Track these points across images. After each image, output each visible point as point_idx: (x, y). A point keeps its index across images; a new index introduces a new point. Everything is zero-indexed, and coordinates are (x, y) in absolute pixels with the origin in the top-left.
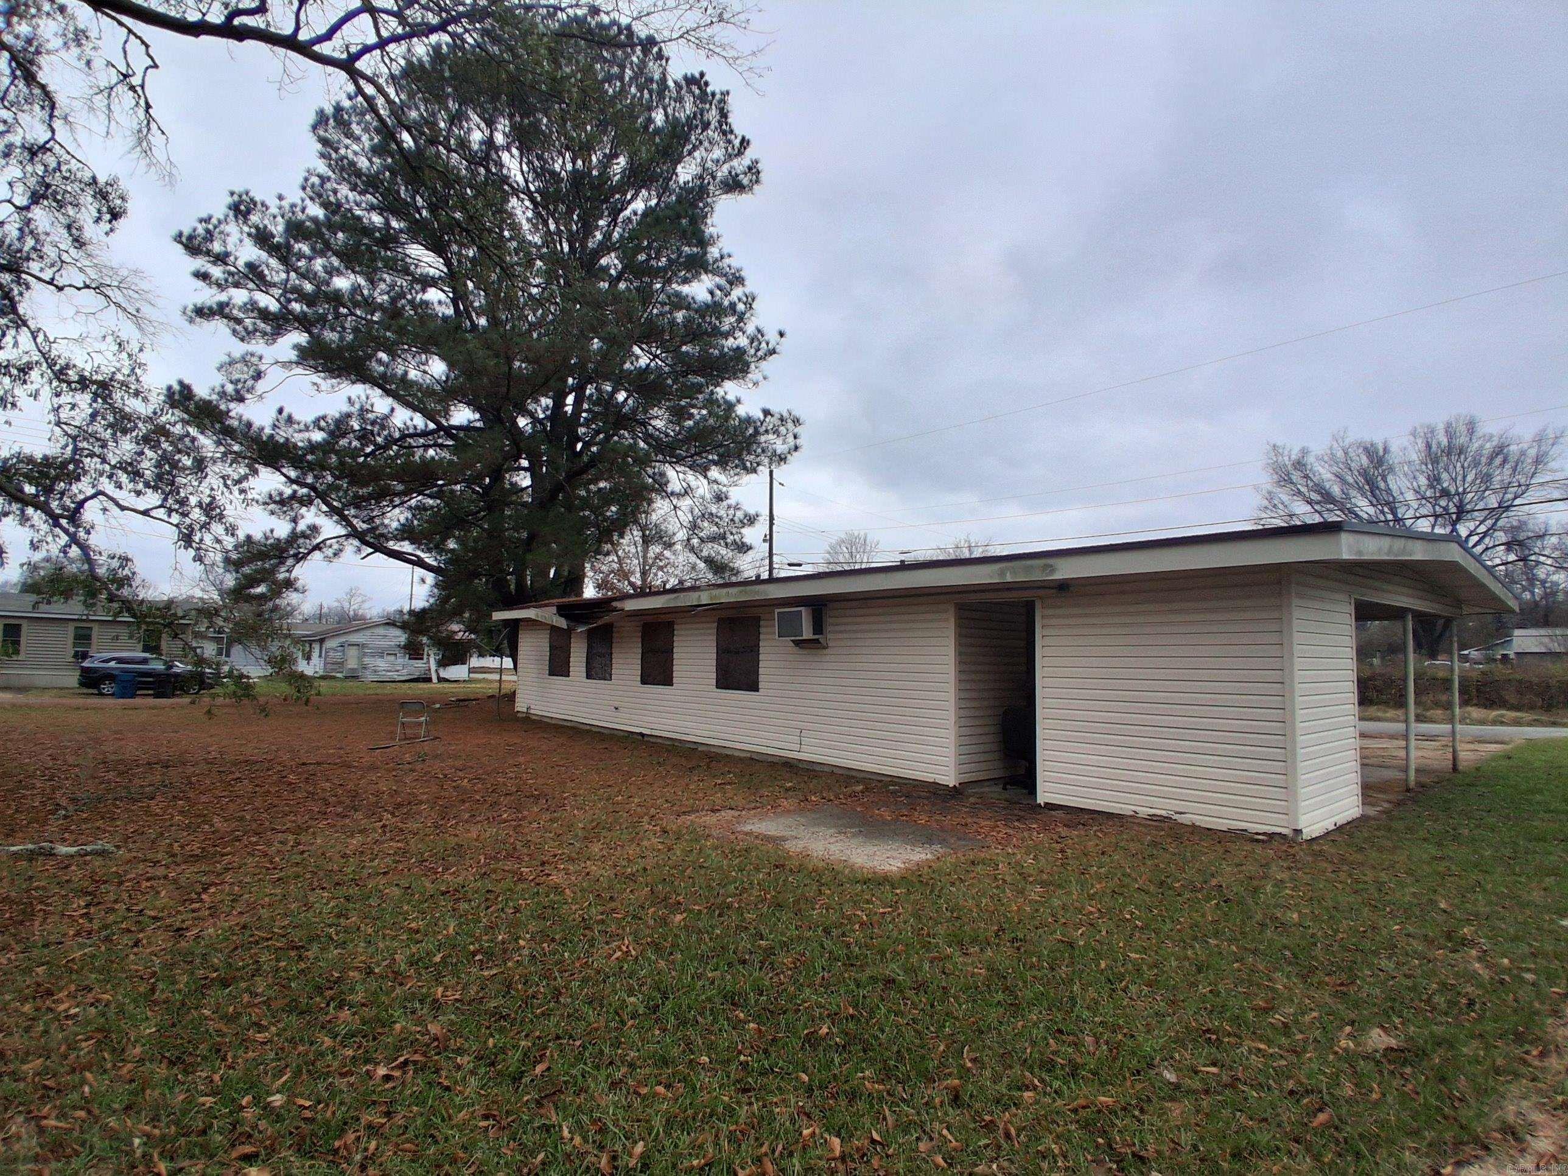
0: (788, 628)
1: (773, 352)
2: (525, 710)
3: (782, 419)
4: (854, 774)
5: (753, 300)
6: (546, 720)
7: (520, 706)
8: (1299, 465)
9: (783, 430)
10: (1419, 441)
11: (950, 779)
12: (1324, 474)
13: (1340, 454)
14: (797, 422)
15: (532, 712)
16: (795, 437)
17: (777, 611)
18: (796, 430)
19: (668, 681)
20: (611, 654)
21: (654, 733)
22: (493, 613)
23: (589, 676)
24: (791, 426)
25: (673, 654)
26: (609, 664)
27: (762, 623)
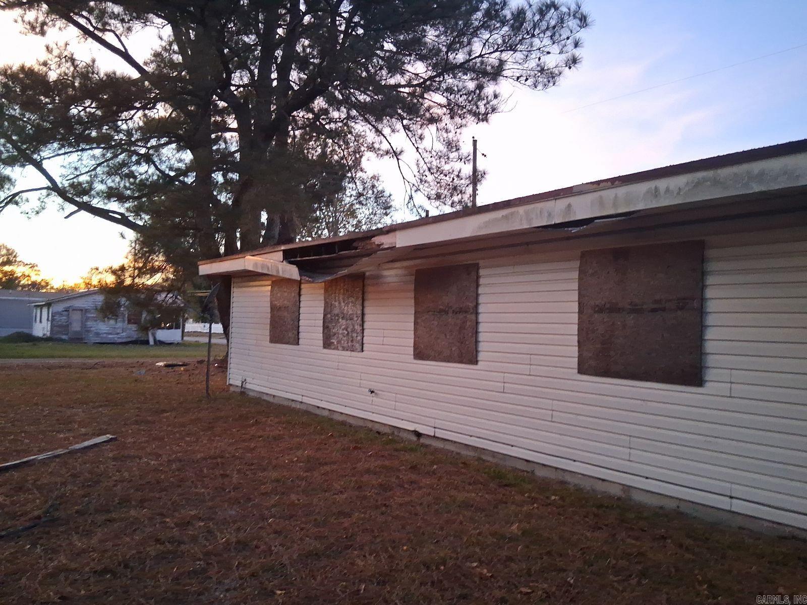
2: (239, 384)
6: (265, 397)
7: (235, 377)
15: (248, 386)
16: (576, 45)
18: (578, 35)
19: (466, 357)
20: (363, 314)
21: (440, 433)
22: (201, 268)
23: (327, 344)
24: (573, 23)
25: (477, 314)
26: (358, 328)
27: (710, 253)
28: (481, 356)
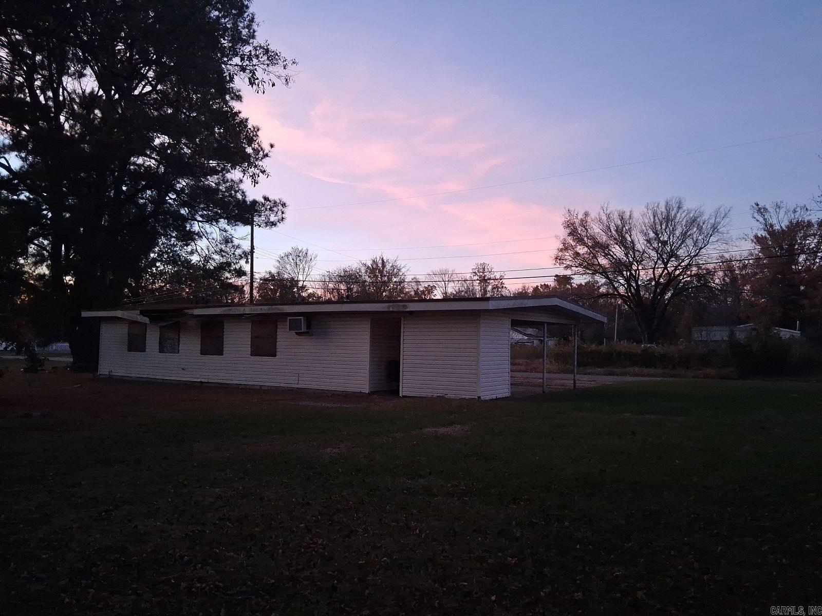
0: (294, 326)
1: (267, 155)
2: (107, 373)
3: (275, 202)
4: (324, 391)
5: (258, 130)
7: (102, 370)
8: (583, 223)
9: (275, 209)
10: (650, 212)
11: (366, 390)
12: (596, 229)
13: (604, 218)
14: (284, 205)
15: (112, 373)
16: (283, 213)
17: (289, 318)
18: (283, 210)
19: (220, 352)
20: (179, 338)
21: (210, 381)
22: (82, 313)
23: (161, 351)
24: (280, 207)
25: (223, 339)
26: (177, 344)
27: (278, 324)
28: (224, 352)
